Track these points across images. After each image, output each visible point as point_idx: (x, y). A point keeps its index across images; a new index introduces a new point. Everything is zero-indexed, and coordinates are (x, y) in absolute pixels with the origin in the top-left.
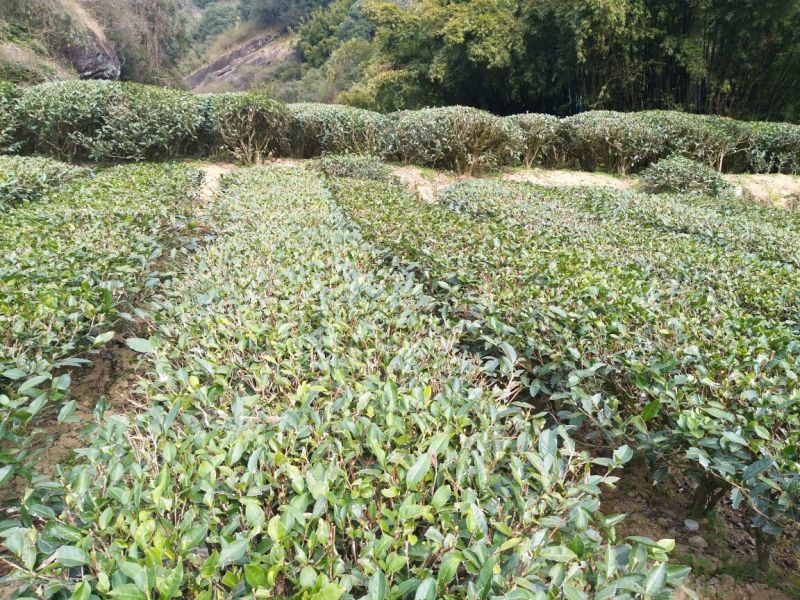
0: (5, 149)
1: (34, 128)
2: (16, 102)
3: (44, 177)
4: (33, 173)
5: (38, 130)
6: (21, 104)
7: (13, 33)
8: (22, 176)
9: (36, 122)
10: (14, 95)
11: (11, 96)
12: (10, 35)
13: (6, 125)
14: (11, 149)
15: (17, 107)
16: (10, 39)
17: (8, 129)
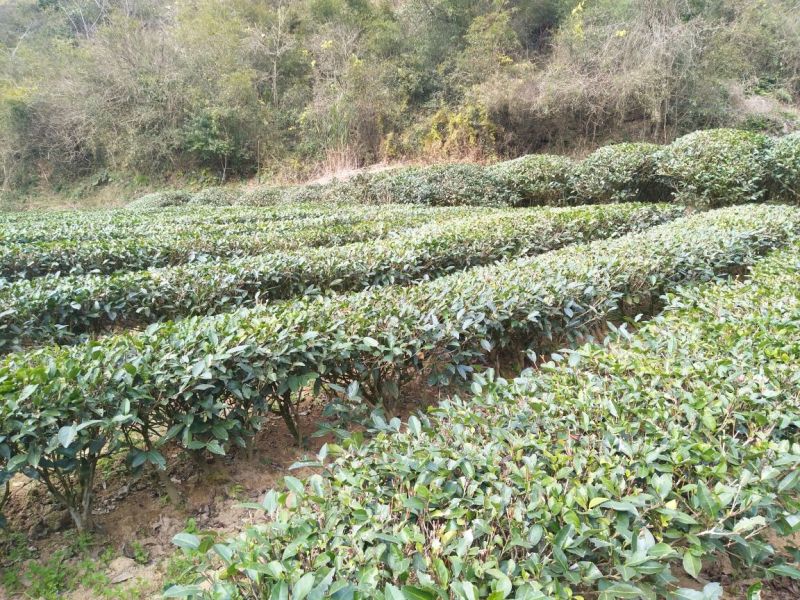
0: (748, 198)
1: (779, 176)
2: (767, 153)
3: (791, 226)
4: (780, 221)
5: (782, 179)
6: (771, 154)
7: (761, 87)
8: (769, 224)
9: (782, 170)
10: (764, 146)
11: (763, 146)
12: (758, 89)
13: (753, 176)
14: (754, 198)
15: (767, 157)
16: (757, 93)
17: (755, 179)
